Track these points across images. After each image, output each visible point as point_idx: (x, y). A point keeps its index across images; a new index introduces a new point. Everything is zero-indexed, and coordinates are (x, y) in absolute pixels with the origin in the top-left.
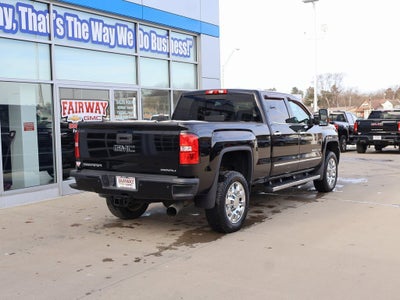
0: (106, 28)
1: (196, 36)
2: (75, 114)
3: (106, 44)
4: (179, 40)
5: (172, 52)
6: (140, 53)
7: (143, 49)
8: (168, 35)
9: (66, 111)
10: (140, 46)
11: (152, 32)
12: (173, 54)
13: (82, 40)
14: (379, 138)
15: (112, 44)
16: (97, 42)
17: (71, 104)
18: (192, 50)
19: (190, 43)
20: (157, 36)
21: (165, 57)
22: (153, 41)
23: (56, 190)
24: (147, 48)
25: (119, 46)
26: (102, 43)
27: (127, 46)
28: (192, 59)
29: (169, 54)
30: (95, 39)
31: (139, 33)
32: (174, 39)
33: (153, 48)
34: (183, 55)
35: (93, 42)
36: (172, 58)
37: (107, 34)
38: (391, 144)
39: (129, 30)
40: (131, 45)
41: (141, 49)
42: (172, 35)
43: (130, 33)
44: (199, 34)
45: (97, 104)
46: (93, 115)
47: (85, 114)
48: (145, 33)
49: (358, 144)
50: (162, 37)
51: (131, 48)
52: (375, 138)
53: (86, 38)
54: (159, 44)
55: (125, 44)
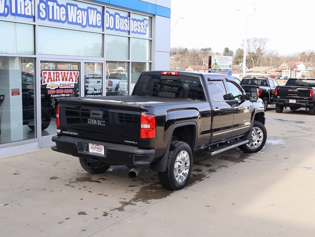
0: (79, 11)
1: (152, 17)
2: (53, 82)
3: (79, 24)
4: (138, 21)
5: (131, 30)
6: (106, 31)
7: (109, 28)
8: (129, 16)
9: (46, 80)
10: (106, 25)
11: (116, 14)
12: (133, 32)
13: (60, 21)
14: (294, 101)
15: (84, 24)
16: (72, 23)
17: (50, 73)
18: (148, 28)
19: (146, 22)
20: (121, 17)
21: (126, 34)
22: (117, 21)
23: (36, 144)
24: (112, 27)
25: (90, 26)
26: (76, 23)
27: (96, 26)
28: (147, 36)
29: (129, 32)
30: (70, 20)
31: (106, 14)
32: (134, 20)
33: (117, 27)
34: (140, 33)
35: (69, 23)
36: (132, 35)
37: (80, 16)
38: (303, 107)
39: (98, 12)
40: (99, 24)
41: (107, 28)
42: (132, 16)
43: (99, 15)
44: (154, 15)
45: (71, 74)
46: (67, 83)
47: (61, 82)
48: (110, 15)
49: (277, 105)
50: (124, 18)
51: (99, 27)
52: (291, 101)
53: (63, 19)
54: (121, 24)
55: (94, 24)
